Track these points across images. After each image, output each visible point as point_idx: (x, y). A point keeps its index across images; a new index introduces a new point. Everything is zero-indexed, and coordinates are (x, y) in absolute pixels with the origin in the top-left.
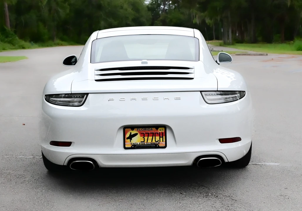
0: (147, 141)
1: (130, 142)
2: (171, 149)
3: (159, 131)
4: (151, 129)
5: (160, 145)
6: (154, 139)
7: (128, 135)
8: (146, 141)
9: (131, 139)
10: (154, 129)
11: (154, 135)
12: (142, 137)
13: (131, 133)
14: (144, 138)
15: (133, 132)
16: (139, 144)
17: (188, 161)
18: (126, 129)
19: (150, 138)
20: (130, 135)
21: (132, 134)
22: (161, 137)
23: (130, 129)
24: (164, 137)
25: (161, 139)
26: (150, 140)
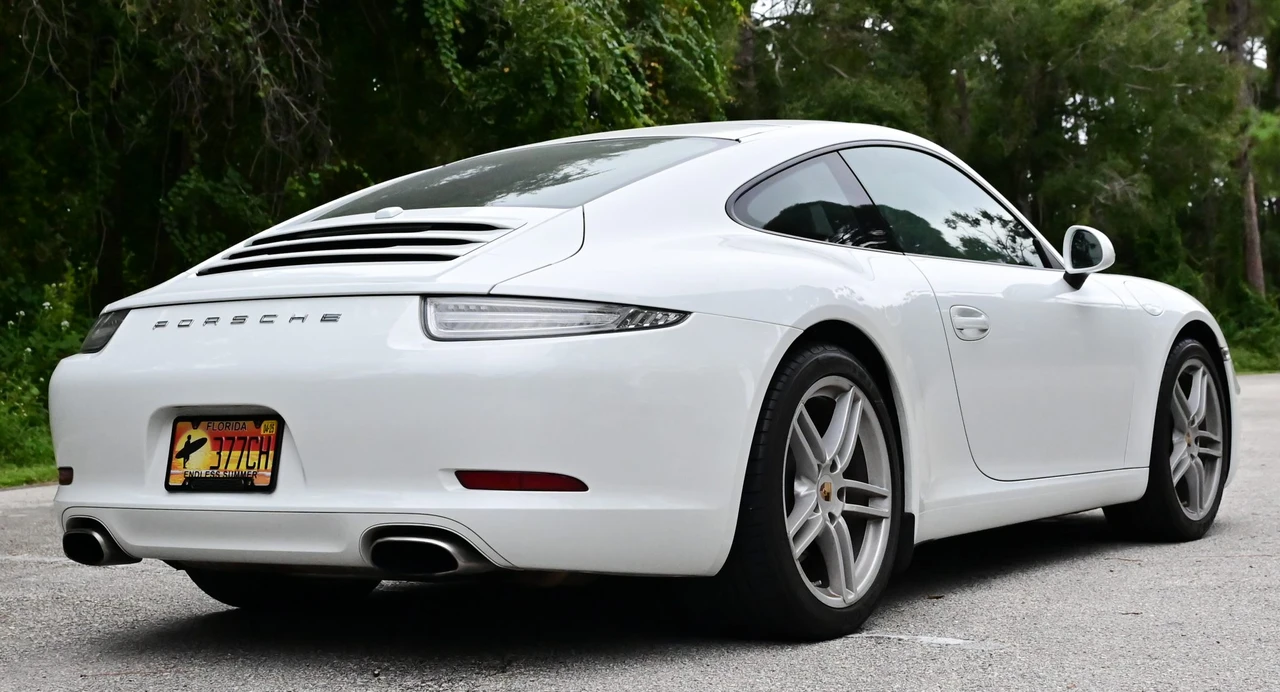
0: (226, 467)
1: (184, 467)
2: (290, 496)
3: (262, 433)
4: (241, 423)
5: (258, 482)
6: (244, 460)
7: (180, 446)
8: (222, 467)
9: (187, 458)
10: (250, 424)
11: (245, 444)
12: (215, 453)
13: (189, 437)
14: (219, 454)
15: (197, 435)
16: (203, 476)
17: (343, 548)
18: (180, 424)
19: (236, 454)
20: (188, 443)
21: (191, 441)
22: (264, 453)
23: (189, 424)
24: (271, 453)
25: (263, 458)
26: (234, 463)
